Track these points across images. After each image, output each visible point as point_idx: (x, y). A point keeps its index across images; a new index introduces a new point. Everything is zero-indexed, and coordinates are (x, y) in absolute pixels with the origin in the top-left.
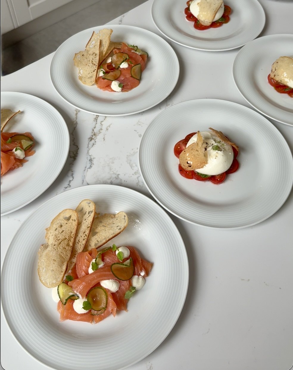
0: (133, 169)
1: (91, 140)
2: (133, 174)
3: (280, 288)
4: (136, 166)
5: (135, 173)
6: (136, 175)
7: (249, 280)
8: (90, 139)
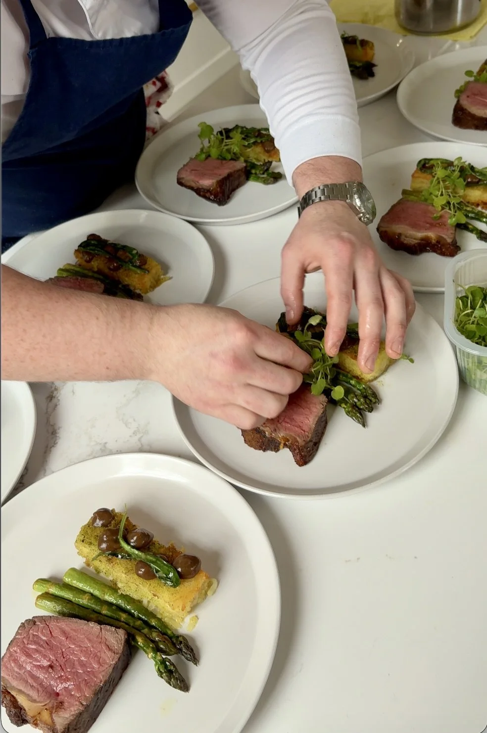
0: (130, 428)
1: (51, 400)
2: (130, 436)
3: (416, 558)
4: (134, 420)
5: (134, 433)
6: (136, 435)
7: (358, 559)
8: (49, 399)
